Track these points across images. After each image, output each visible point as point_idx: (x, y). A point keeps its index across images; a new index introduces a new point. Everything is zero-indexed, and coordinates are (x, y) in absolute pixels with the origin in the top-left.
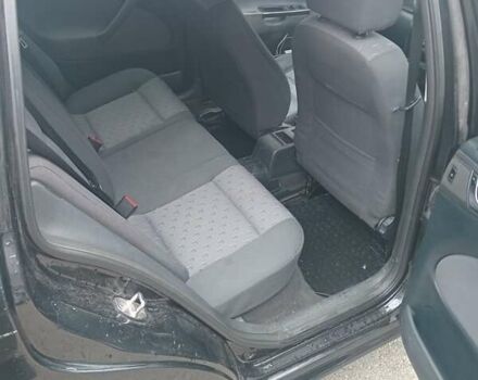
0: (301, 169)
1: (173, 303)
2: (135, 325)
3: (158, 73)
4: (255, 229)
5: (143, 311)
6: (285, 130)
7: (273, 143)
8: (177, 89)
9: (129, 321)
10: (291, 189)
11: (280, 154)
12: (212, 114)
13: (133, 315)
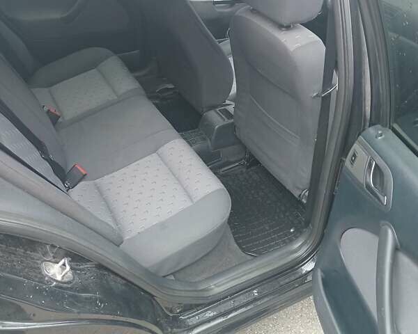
0: (240, 142)
1: (100, 267)
2: (61, 288)
3: (116, 52)
4: (190, 197)
5: (70, 274)
6: (227, 107)
7: (216, 119)
8: (132, 67)
9: (55, 283)
10: (232, 160)
11: (221, 128)
12: (168, 89)
13: (59, 278)
